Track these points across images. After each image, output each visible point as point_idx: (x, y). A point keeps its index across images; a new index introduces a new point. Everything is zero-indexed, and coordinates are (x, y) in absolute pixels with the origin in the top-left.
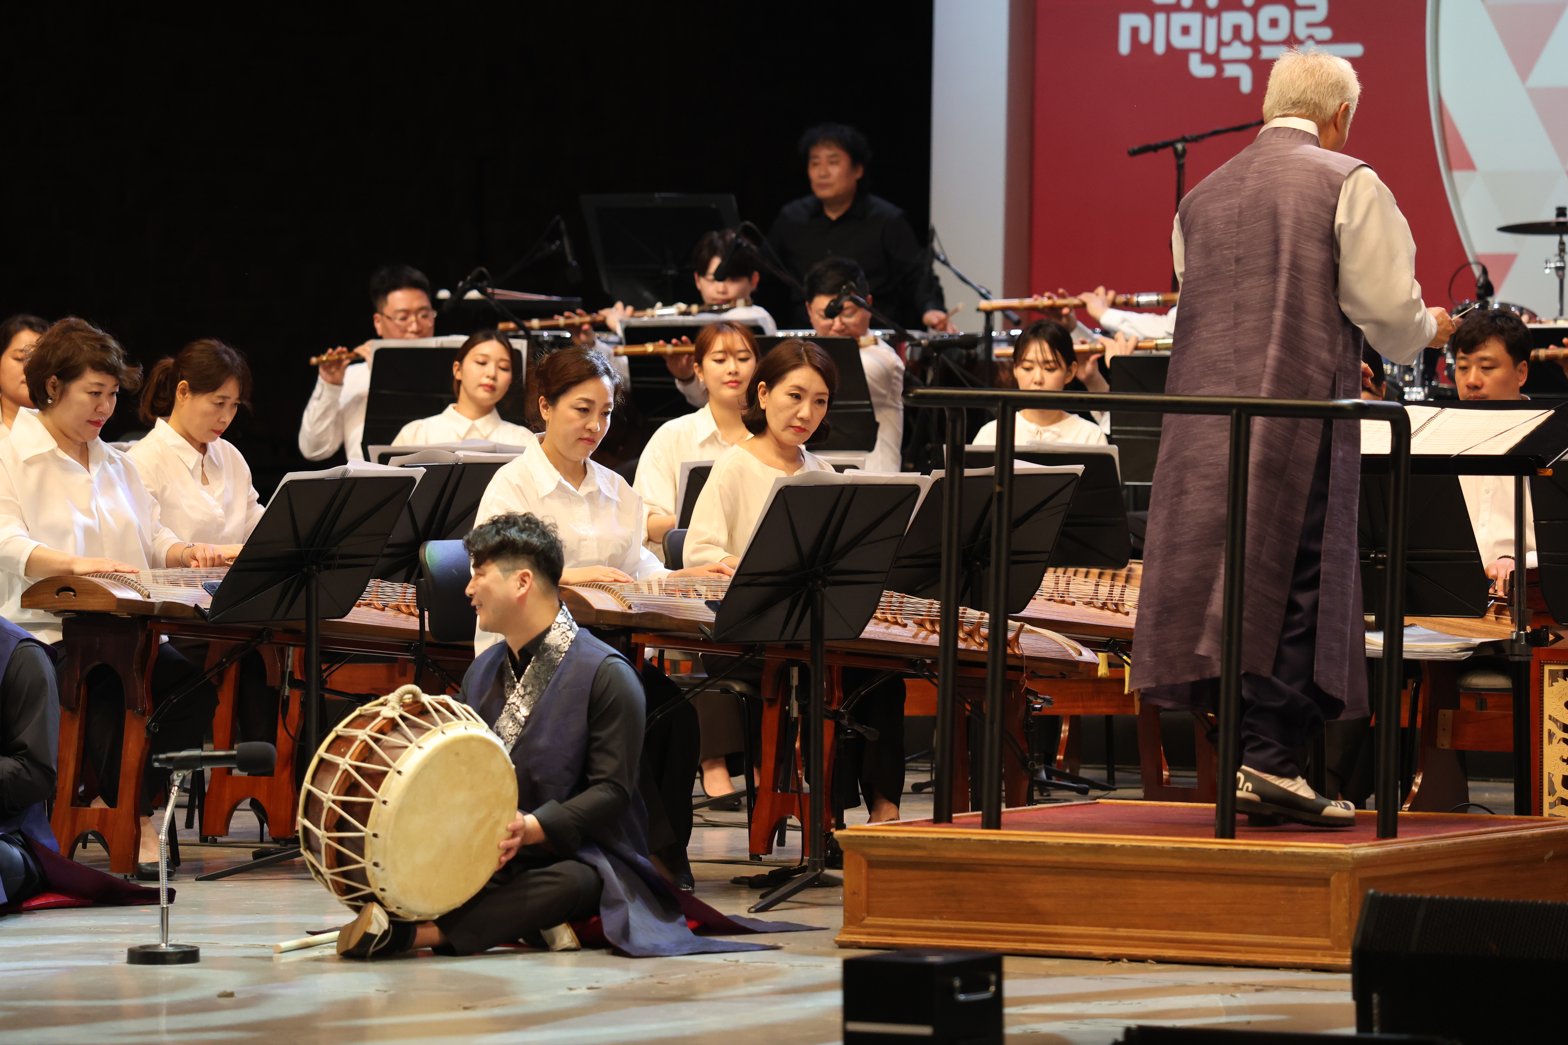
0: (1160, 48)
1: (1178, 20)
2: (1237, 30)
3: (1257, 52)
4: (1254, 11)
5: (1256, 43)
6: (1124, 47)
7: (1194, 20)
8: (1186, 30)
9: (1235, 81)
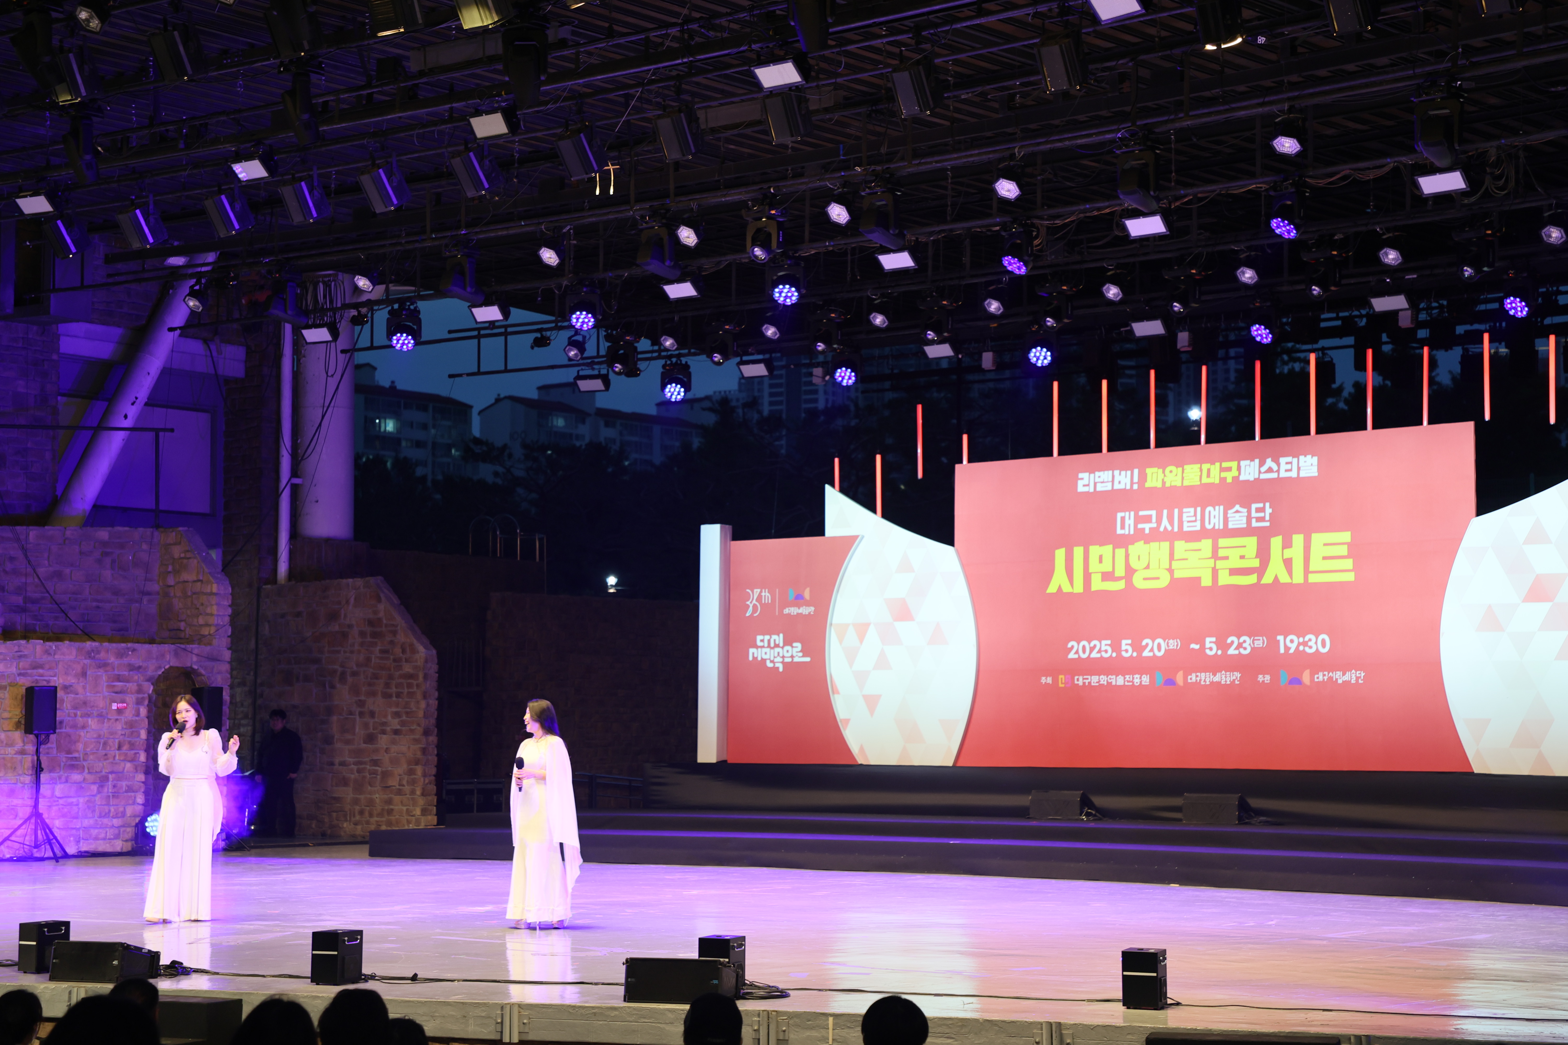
0: (759, 659)
1: (764, 650)
2: (779, 653)
3: (783, 660)
4: (782, 648)
5: (783, 657)
6: (751, 658)
7: (768, 650)
8: (766, 653)
9: (778, 668)
